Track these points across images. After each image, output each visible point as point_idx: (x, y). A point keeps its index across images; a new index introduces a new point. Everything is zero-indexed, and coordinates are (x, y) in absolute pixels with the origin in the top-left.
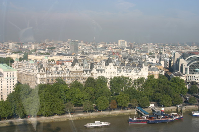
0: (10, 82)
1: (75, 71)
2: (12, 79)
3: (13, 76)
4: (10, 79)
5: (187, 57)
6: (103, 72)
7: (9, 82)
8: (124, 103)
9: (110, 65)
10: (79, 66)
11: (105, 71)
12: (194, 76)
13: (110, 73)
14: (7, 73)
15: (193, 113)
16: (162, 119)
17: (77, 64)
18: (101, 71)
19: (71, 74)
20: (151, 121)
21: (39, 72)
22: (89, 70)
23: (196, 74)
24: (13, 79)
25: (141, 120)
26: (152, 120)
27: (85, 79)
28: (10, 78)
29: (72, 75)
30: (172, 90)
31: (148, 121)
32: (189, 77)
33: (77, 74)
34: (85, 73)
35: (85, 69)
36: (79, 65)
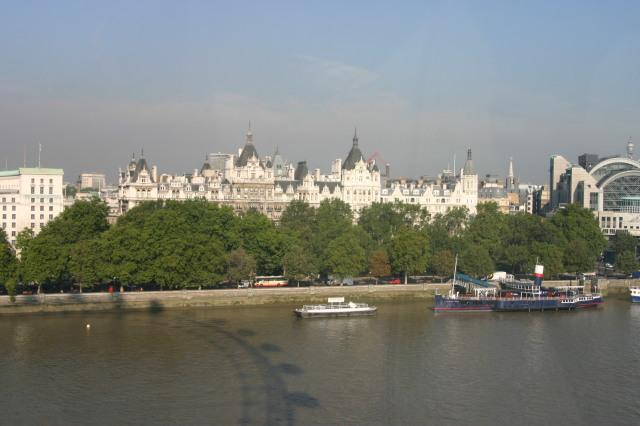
0: (42, 208)
1: (249, 181)
2: (46, 201)
3: (51, 189)
4: (42, 200)
5: (594, 165)
6: (337, 188)
7: (37, 208)
8: (414, 258)
9: (357, 167)
10: (261, 168)
11: (342, 187)
12: (621, 219)
13: (358, 192)
14: (33, 180)
15: (633, 290)
16: (539, 299)
17: (254, 159)
18: (332, 186)
19: (235, 190)
20: (506, 302)
21: (134, 181)
22: (292, 183)
23: (625, 210)
24: (51, 200)
25: (472, 298)
26: (509, 299)
27: (279, 210)
28: (42, 196)
29: (239, 196)
30: (559, 237)
31: (496, 303)
32: (603, 219)
33: (254, 193)
34: (279, 190)
35: (279, 179)
36: (261, 165)
